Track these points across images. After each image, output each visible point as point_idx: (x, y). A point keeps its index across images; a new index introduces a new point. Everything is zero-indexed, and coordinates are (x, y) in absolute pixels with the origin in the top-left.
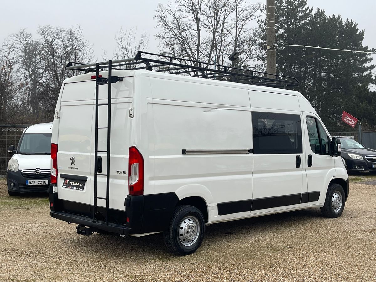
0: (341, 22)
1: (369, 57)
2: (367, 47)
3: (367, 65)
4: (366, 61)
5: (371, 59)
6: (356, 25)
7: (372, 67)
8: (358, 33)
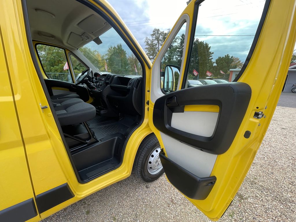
0: (204, 43)
1: (211, 55)
2: (211, 52)
3: (210, 58)
4: (210, 57)
5: (212, 56)
6: (208, 44)
7: (212, 58)
8: (209, 47)
